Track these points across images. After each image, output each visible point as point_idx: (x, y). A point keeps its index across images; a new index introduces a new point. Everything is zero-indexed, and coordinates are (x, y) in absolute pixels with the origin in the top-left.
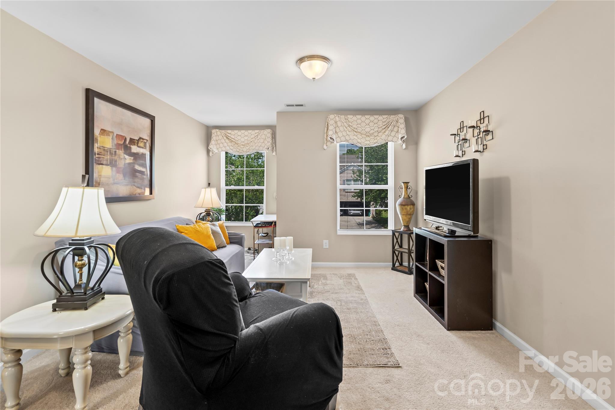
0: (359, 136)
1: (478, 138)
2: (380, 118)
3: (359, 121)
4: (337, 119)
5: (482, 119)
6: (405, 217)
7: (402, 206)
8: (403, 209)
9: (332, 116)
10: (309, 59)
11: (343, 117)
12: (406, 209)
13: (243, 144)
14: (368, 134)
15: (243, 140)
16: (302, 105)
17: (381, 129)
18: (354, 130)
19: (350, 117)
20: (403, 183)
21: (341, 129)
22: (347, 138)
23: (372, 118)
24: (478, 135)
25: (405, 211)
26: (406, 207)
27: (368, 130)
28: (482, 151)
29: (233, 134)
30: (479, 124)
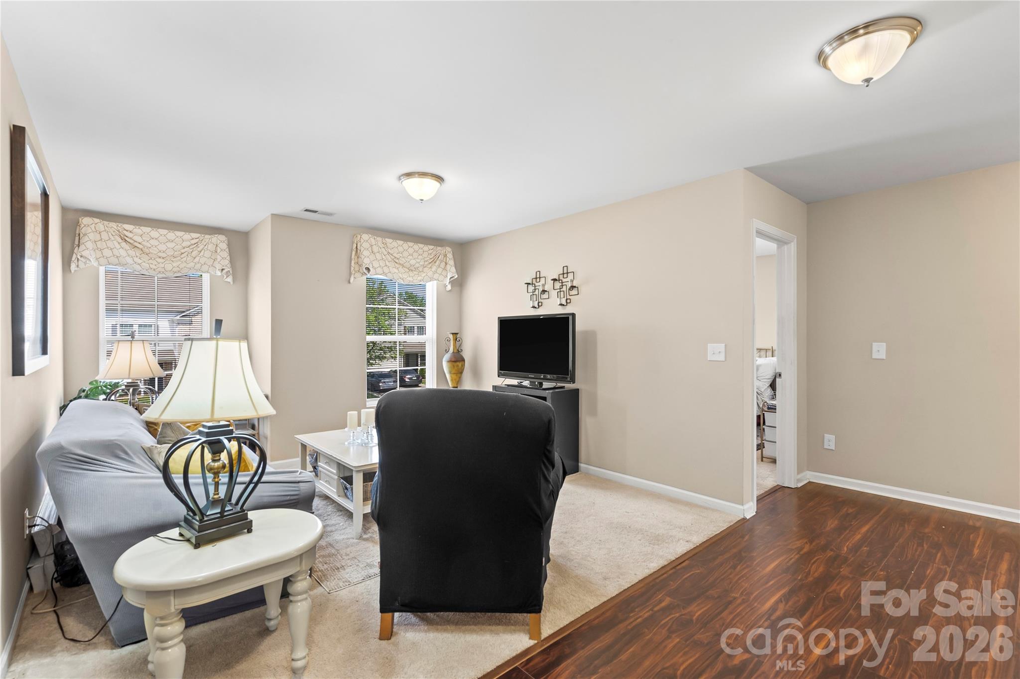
0: (401, 269)
1: (560, 291)
2: (426, 248)
3: (401, 249)
4: (373, 240)
5: (565, 273)
6: (454, 376)
7: (453, 363)
8: (454, 366)
9: (365, 237)
10: (421, 176)
11: (379, 239)
12: (458, 366)
13: (163, 255)
14: (411, 268)
15: (162, 247)
16: (316, 212)
17: (426, 263)
18: (394, 259)
19: (389, 241)
20: (453, 334)
21: (378, 256)
22: (386, 270)
23: (416, 247)
24: (560, 289)
25: (456, 368)
26: (458, 363)
27: (413, 262)
28: (565, 304)
29: (136, 232)
30: (561, 277)
